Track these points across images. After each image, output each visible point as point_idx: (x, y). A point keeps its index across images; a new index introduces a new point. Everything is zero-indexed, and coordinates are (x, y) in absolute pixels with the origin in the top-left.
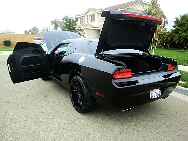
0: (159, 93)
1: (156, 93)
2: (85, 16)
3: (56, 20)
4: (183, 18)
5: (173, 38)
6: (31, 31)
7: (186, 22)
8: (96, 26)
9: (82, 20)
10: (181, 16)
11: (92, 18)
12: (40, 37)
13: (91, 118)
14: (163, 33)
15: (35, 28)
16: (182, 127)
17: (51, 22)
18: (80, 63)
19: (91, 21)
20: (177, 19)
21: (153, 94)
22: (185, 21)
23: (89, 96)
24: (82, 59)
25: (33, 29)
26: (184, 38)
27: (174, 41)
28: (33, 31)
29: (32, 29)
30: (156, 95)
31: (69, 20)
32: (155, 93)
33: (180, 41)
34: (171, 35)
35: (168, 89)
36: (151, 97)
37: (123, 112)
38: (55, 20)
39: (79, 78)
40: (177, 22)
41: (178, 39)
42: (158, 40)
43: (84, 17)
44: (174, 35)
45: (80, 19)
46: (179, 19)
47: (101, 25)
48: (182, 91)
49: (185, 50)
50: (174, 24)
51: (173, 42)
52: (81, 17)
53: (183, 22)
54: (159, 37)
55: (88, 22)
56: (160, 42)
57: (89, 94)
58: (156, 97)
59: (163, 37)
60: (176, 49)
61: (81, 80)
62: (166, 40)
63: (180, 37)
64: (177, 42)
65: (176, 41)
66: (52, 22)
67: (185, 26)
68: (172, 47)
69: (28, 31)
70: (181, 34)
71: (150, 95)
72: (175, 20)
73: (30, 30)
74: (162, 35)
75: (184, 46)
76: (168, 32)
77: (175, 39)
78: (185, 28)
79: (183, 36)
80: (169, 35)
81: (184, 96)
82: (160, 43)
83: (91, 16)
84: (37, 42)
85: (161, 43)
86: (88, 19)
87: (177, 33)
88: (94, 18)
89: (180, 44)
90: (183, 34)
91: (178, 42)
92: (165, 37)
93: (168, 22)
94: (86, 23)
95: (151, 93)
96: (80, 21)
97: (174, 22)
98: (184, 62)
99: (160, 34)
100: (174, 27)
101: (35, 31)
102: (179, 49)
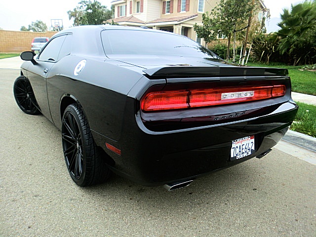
0: (250, 146)
1: (244, 147)
2: (126, 2)
3: (77, 10)
4: (296, 9)
5: (278, 44)
6: (33, 29)
7: (301, 17)
8: (145, 21)
9: (121, 10)
10: (292, 6)
11: (138, 5)
12: (45, 38)
13: (101, 199)
14: (261, 37)
15: (39, 22)
16: (296, 220)
17: (68, 12)
18: (76, 74)
19: (137, 12)
20: (286, 12)
21: (238, 150)
22: (299, 14)
23: (93, 150)
24: (80, 65)
25: (37, 25)
26: (296, 46)
27: (279, 50)
28: (36, 28)
29: (33, 24)
30: (244, 151)
31: (93, 5)
32: (242, 146)
33: (288, 50)
34: (274, 39)
35: (269, 136)
36: (232, 156)
37: (167, 191)
38: (75, 10)
39: (76, 109)
40: (285, 17)
41: (285, 47)
42: (251, 47)
43: (125, 4)
44: (278, 40)
45: (118, 7)
46: (290, 11)
47: (154, 19)
48: (293, 139)
49: (297, 67)
50: (281, 21)
51: (277, 52)
52: (120, 4)
53: (295, 16)
54: (254, 42)
55: (131, 13)
56: (255, 51)
57: (93, 148)
58: (245, 155)
59: (261, 43)
60: (281, 65)
61: (78, 113)
62: (265, 49)
63: (289, 44)
64: (284, 51)
65: (282, 50)
66: (70, 13)
67: (298, 25)
68: (276, 62)
69: (27, 28)
70: (291, 37)
71: (232, 150)
72: (283, 13)
73: (31, 25)
74: (259, 40)
75: (295, 60)
76: (269, 35)
77: (280, 46)
78: (298, 28)
79: (294, 42)
80: (271, 39)
81: (297, 149)
82: (254, 54)
83: (137, 3)
84: (38, 46)
85: (257, 53)
86: (131, 8)
87: (284, 37)
88: (142, 6)
89: (288, 55)
90: (295, 38)
91: (285, 53)
92: (264, 44)
93: (270, 16)
94: (129, 15)
95: (233, 147)
96: (118, 12)
97: (280, 17)
98: (296, 86)
99: (256, 37)
100: (280, 25)
101: (41, 28)
102: (287, 65)
